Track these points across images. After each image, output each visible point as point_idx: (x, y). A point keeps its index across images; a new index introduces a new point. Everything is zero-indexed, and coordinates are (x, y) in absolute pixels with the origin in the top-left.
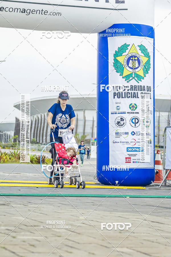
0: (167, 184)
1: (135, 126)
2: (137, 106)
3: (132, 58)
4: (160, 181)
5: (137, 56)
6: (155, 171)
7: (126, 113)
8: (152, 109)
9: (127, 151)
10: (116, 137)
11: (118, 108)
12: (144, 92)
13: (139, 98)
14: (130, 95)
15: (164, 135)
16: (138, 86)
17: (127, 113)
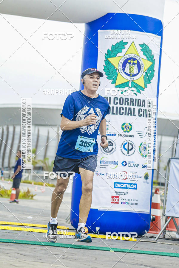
0: (166, 237)
1: (128, 153)
2: (132, 126)
3: (129, 61)
4: (157, 231)
5: (138, 59)
6: (151, 217)
7: (117, 135)
9: (115, 187)
10: (100, 167)
12: (143, 108)
13: (135, 115)
14: (124, 111)
15: (166, 167)
16: (136, 99)
17: (119, 135)
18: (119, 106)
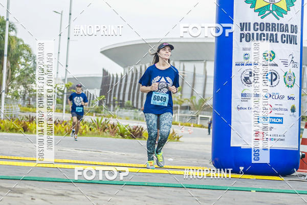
1: (272, 84)
2: (275, 54)
8: (297, 59)
10: (242, 101)
11: (246, 56)
12: (286, 34)
13: (278, 42)
14: (265, 38)
16: (278, 24)
18: (259, 32)
